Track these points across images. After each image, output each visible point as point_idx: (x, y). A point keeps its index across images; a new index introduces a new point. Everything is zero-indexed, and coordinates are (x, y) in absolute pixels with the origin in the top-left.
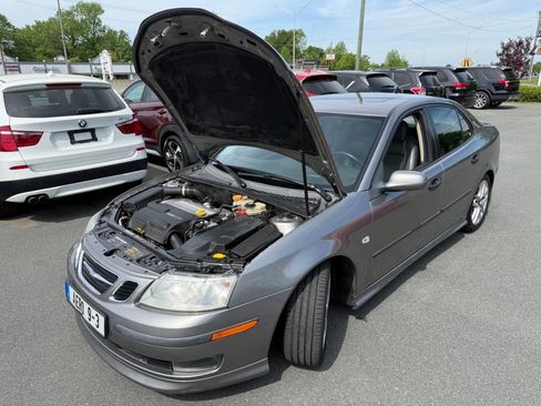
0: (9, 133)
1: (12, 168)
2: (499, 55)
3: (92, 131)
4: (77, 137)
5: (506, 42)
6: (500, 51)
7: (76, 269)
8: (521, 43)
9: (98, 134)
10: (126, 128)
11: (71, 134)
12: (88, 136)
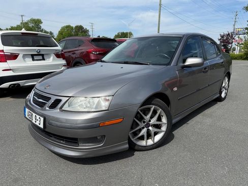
0: (3, 53)
1: (3, 70)
2: (219, 40)
3: (43, 55)
4: (36, 58)
5: (222, 34)
6: (220, 38)
7: (30, 101)
8: (229, 34)
9: (45, 57)
10: (59, 55)
11: (33, 56)
12: (41, 57)
